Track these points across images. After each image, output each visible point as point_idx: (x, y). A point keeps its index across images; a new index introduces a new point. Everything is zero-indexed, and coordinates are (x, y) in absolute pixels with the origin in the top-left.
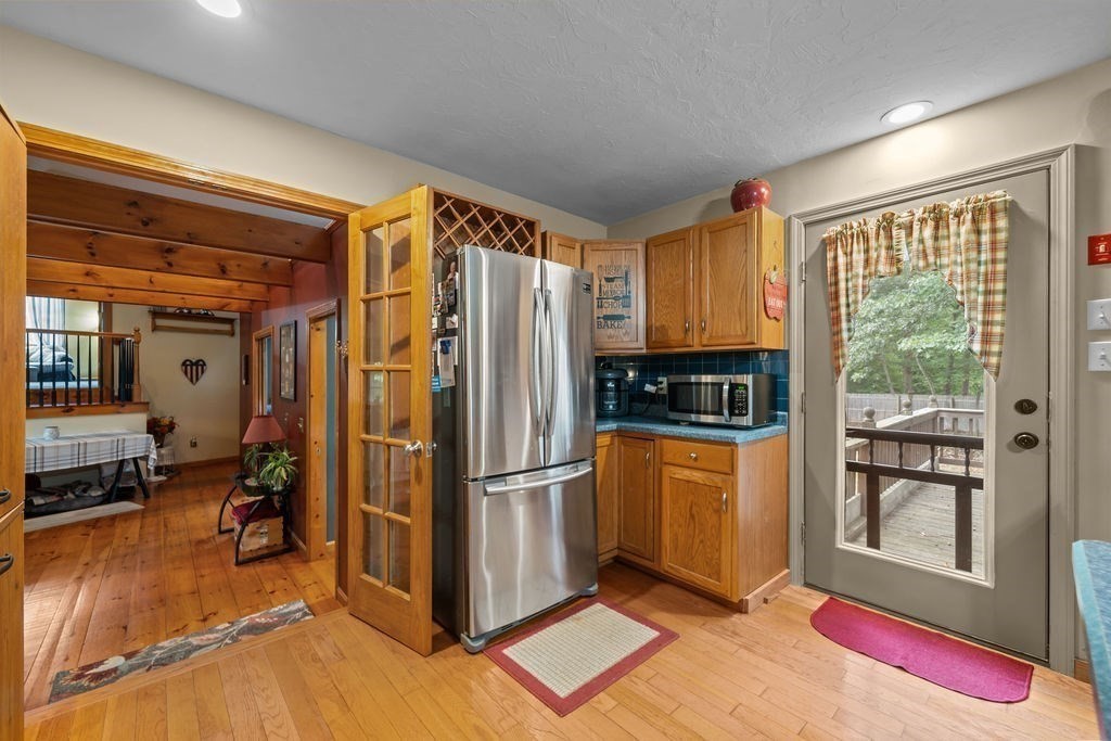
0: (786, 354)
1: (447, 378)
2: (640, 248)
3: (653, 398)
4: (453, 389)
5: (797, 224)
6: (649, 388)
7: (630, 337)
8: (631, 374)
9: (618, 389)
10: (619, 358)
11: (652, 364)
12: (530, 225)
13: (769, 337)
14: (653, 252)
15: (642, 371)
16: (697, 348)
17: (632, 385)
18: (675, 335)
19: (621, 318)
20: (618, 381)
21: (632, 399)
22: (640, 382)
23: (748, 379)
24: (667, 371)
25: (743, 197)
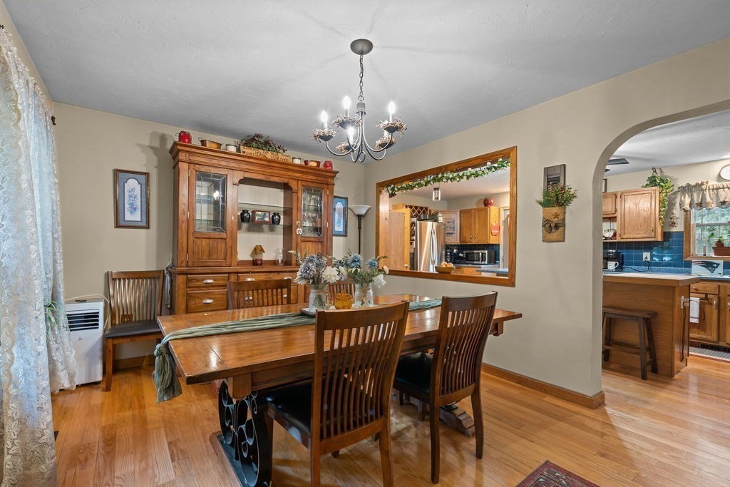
0: (499, 245)
1: (412, 251)
2: (458, 213)
3: (462, 258)
4: (413, 253)
5: (502, 210)
6: (461, 255)
7: (454, 239)
8: (455, 251)
9: (451, 255)
10: (451, 245)
11: (462, 247)
12: (426, 208)
13: (492, 241)
14: (462, 215)
15: (458, 249)
16: (474, 243)
17: (455, 254)
18: (468, 239)
19: (452, 234)
20: (451, 253)
21: (455, 258)
22: (458, 253)
23: (486, 252)
24: (467, 249)
25: (487, 203)
